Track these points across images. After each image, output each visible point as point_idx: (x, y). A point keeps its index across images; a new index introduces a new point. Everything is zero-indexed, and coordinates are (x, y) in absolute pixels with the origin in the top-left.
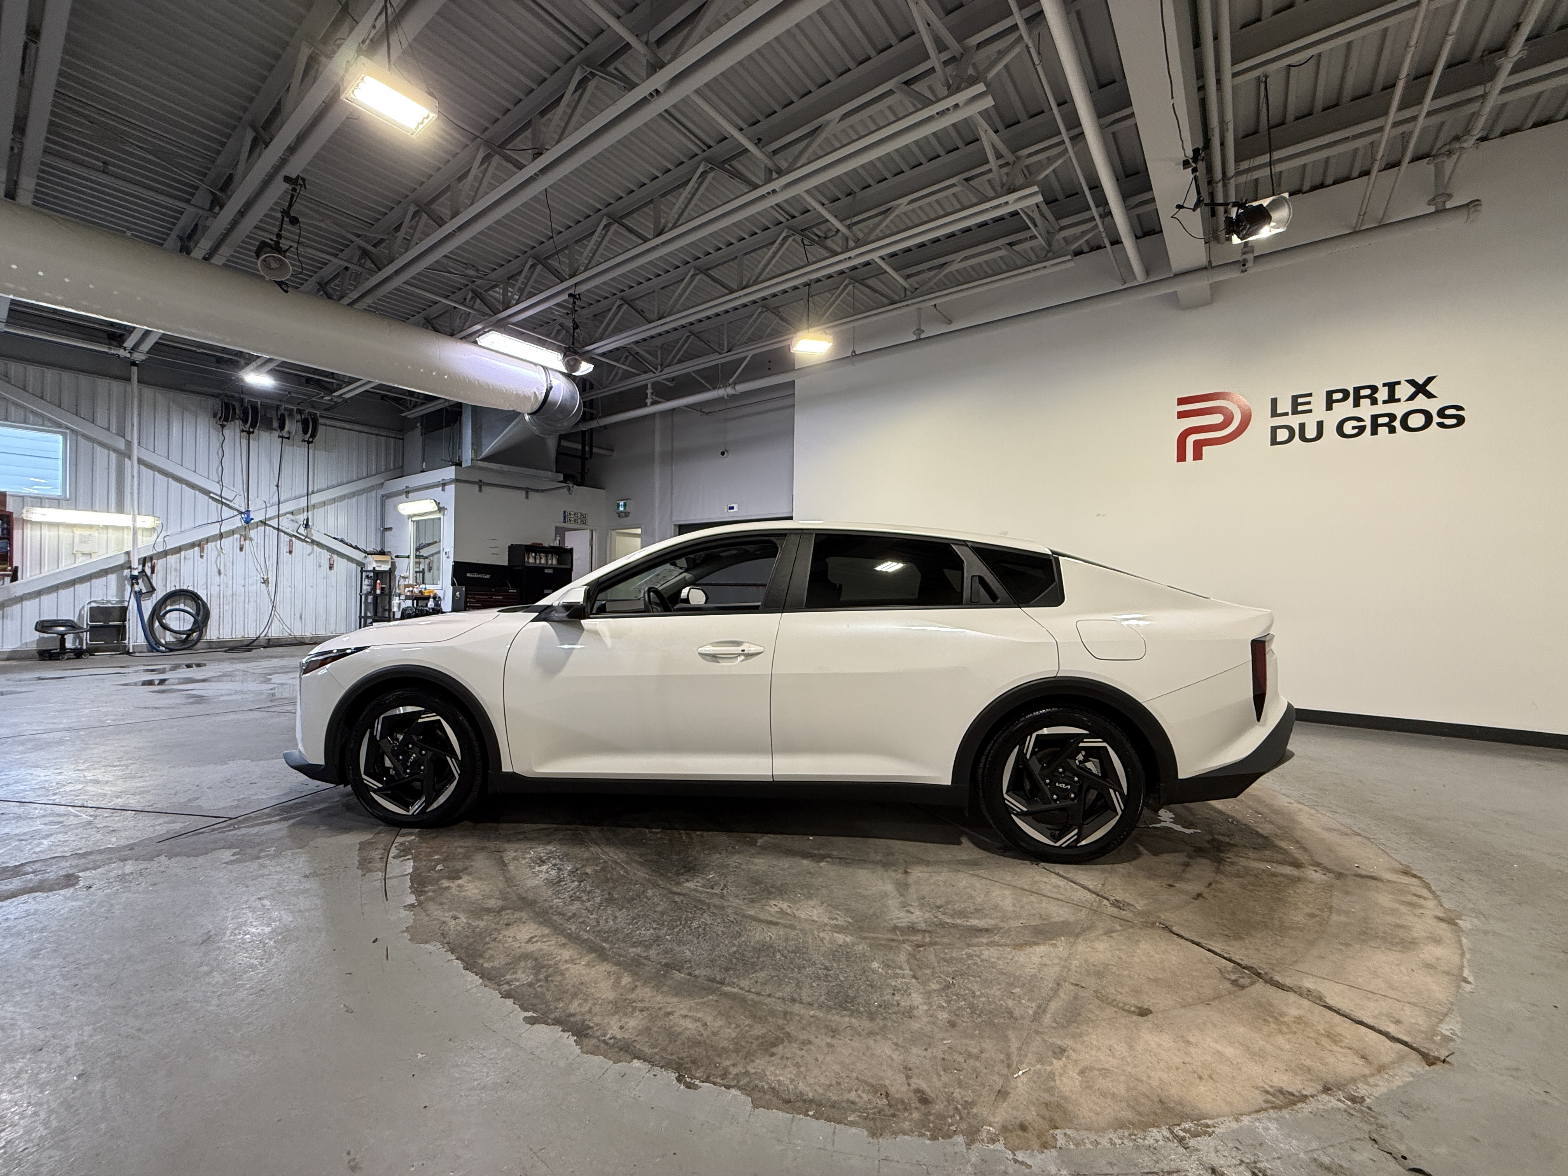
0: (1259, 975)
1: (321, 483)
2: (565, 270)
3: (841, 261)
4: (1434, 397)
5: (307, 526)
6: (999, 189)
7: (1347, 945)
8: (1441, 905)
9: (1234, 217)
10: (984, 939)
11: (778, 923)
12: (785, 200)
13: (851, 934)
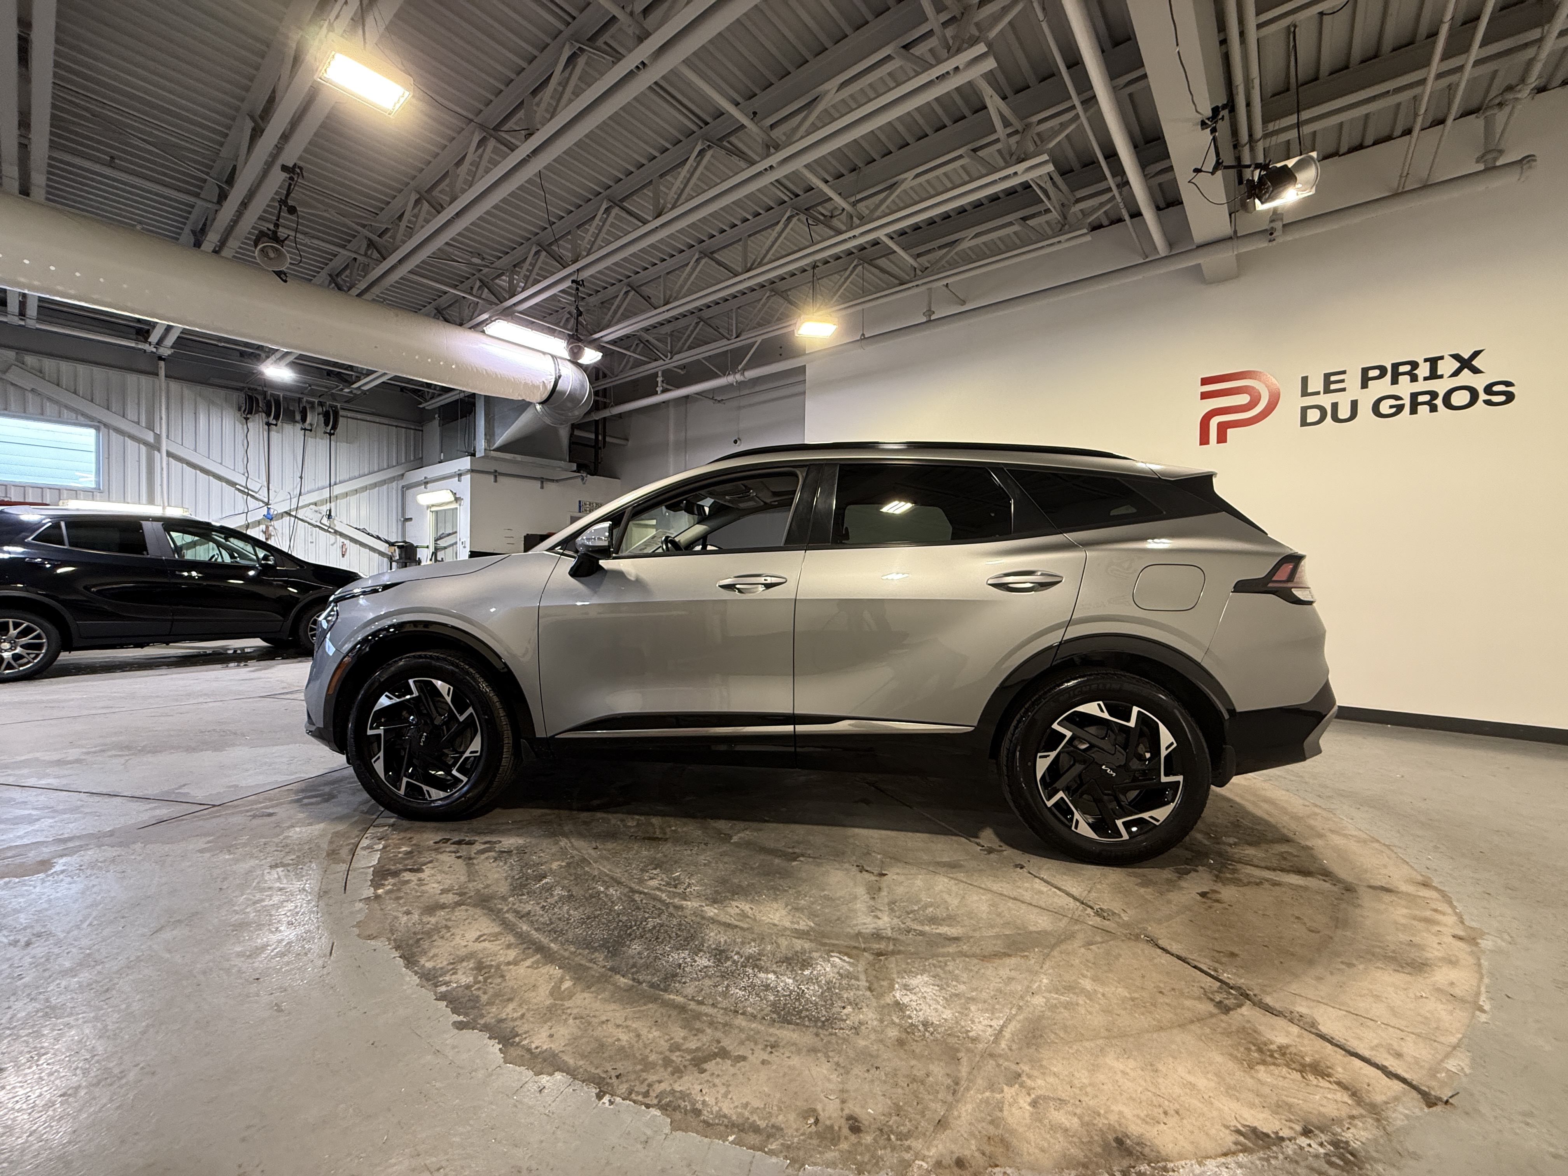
0: (1247, 996)
1: (343, 476)
2: (568, 255)
3: (846, 241)
4: (1481, 372)
5: (329, 516)
6: (1008, 159)
7: (1350, 965)
8: (1462, 922)
9: (1256, 179)
10: (951, 950)
11: (736, 926)
12: (785, 177)
13: (811, 941)
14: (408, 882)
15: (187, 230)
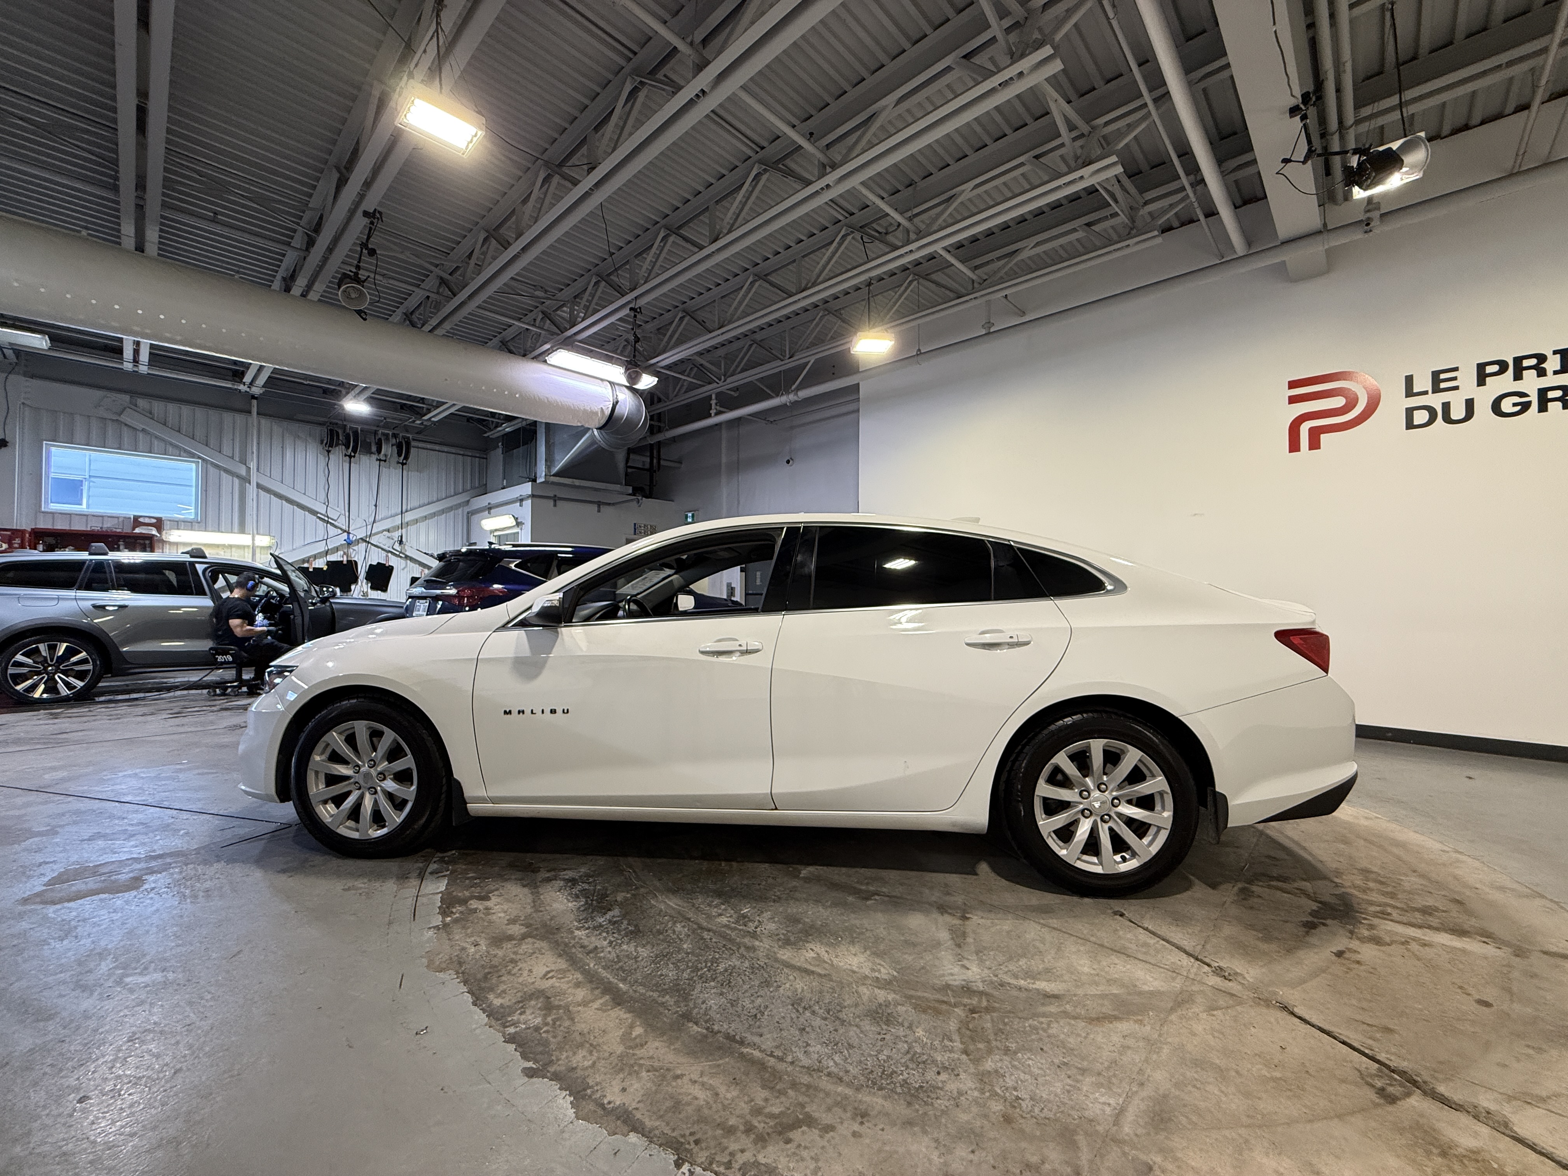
0: (1415, 1083)
1: (414, 503)
2: (626, 284)
3: (901, 256)
5: (401, 542)
6: (1072, 164)
9: (1355, 166)
10: (1052, 1009)
11: (813, 972)
12: (840, 195)
13: (894, 992)
14: (475, 911)
15: (279, 277)
